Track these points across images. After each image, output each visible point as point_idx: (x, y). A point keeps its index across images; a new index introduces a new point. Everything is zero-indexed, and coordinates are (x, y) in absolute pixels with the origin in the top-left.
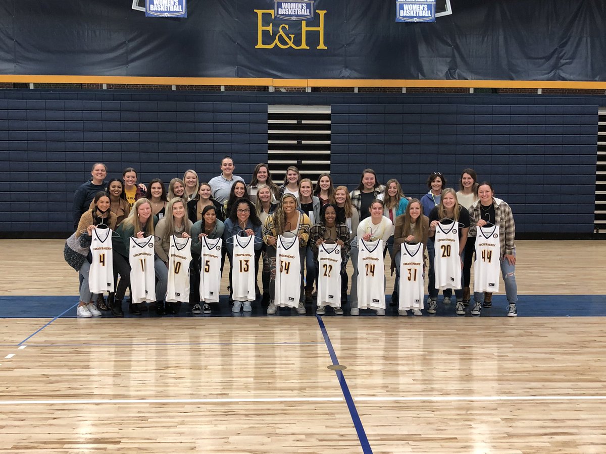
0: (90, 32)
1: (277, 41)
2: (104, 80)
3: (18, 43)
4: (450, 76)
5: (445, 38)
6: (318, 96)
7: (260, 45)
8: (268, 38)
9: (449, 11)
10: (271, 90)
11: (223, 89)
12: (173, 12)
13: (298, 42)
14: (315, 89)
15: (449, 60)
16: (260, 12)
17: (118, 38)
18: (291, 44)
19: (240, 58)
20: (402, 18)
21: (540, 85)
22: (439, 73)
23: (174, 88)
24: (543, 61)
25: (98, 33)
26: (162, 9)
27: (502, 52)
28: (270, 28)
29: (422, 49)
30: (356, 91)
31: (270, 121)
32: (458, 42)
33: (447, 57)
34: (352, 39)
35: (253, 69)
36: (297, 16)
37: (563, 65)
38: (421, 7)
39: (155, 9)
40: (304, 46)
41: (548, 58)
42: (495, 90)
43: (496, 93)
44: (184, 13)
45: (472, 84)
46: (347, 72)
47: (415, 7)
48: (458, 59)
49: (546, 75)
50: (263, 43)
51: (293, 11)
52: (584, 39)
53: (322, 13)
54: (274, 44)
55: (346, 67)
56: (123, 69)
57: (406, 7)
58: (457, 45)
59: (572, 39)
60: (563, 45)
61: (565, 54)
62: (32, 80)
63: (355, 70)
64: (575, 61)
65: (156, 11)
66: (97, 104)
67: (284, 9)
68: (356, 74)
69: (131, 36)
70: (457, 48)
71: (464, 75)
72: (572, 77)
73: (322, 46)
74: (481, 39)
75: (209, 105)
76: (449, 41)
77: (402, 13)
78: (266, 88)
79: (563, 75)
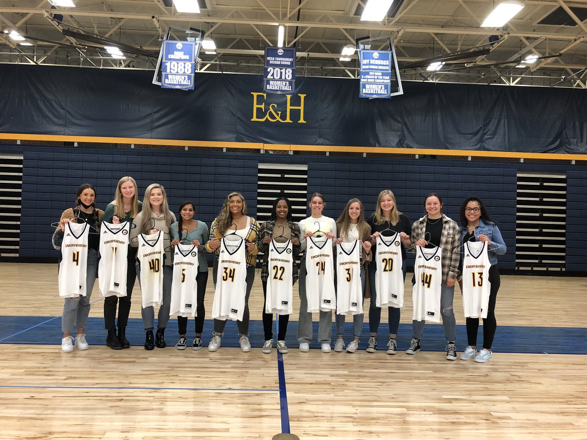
0: (124, 105)
1: (268, 116)
2: (132, 141)
3: (69, 112)
4: (400, 145)
5: (396, 117)
6: (298, 157)
7: (254, 119)
8: (261, 113)
9: (401, 92)
10: (262, 152)
11: (224, 150)
12: (184, 85)
13: (283, 117)
14: (296, 152)
15: (399, 133)
16: (255, 94)
17: (146, 110)
18: (278, 118)
19: (240, 128)
20: (364, 95)
21: (470, 153)
22: (391, 143)
23: (186, 149)
24: (471, 135)
25: (130, 106)
26: (175, 83)
27: (440, 128)
28: (262, 106)
29: (379, 125)
30: (328, 154)
31: (260, 175)
32: (406, 120)
33: (398, 131)
34: (325, 116)
35: (249, 137)
36: (282, 91)
37: (486, 140)
38: (380, 86)
39: (169, 82)
40: (288, 120)
41: (475, 134)
42: (433, 157)
43: (435, 158)
44: (191, 86)
45: (418, 152)
46: (320, 141)
47: (374, 86)
48: (406, 133)
49: (474, 147)
50: (257, 117)
51: (279, 87)
52: (503, 120)
53: (302, 96)
54: (265, 118)
55: (320, 137)
56: (149, 135)
57: (367, 86)
58: (405, 122)
59: (493, 120)
60: (486, 125)
61: (488, 131)
62: (76, 139)
63: (328, 139)
64: (496, 137)
65: (170, 84)
66: (124, 158)
67: (271, 86)
68: (328, 142)
69: (156, 109)
70: (405, 124)
71: (411, 144)
72: (494, 149)
73: (302, 121)
74: (424, 118)
75: (212, 161)
76: (399, 119)
77: (364, 91)
78: (258, 150)
79: (487, 147)
